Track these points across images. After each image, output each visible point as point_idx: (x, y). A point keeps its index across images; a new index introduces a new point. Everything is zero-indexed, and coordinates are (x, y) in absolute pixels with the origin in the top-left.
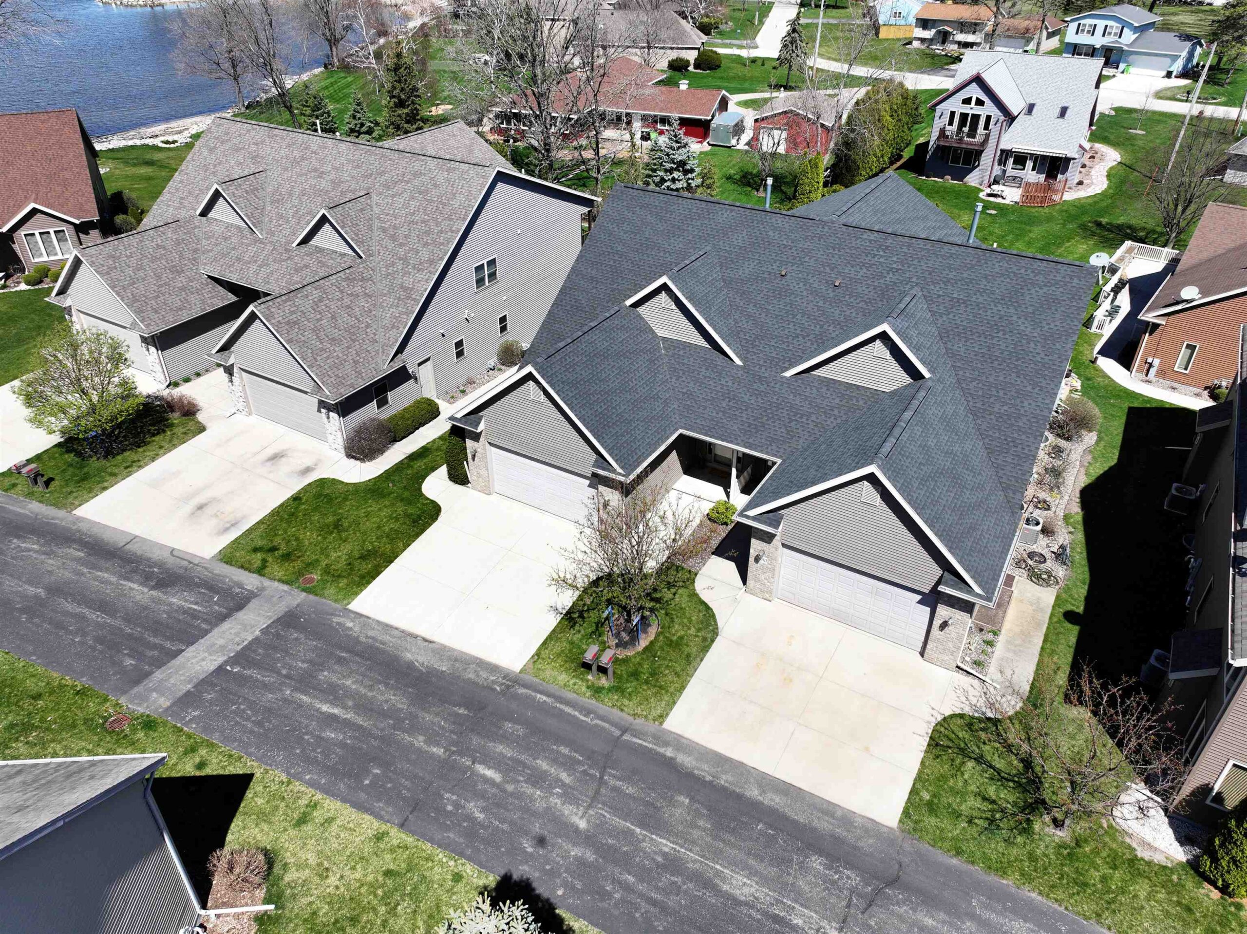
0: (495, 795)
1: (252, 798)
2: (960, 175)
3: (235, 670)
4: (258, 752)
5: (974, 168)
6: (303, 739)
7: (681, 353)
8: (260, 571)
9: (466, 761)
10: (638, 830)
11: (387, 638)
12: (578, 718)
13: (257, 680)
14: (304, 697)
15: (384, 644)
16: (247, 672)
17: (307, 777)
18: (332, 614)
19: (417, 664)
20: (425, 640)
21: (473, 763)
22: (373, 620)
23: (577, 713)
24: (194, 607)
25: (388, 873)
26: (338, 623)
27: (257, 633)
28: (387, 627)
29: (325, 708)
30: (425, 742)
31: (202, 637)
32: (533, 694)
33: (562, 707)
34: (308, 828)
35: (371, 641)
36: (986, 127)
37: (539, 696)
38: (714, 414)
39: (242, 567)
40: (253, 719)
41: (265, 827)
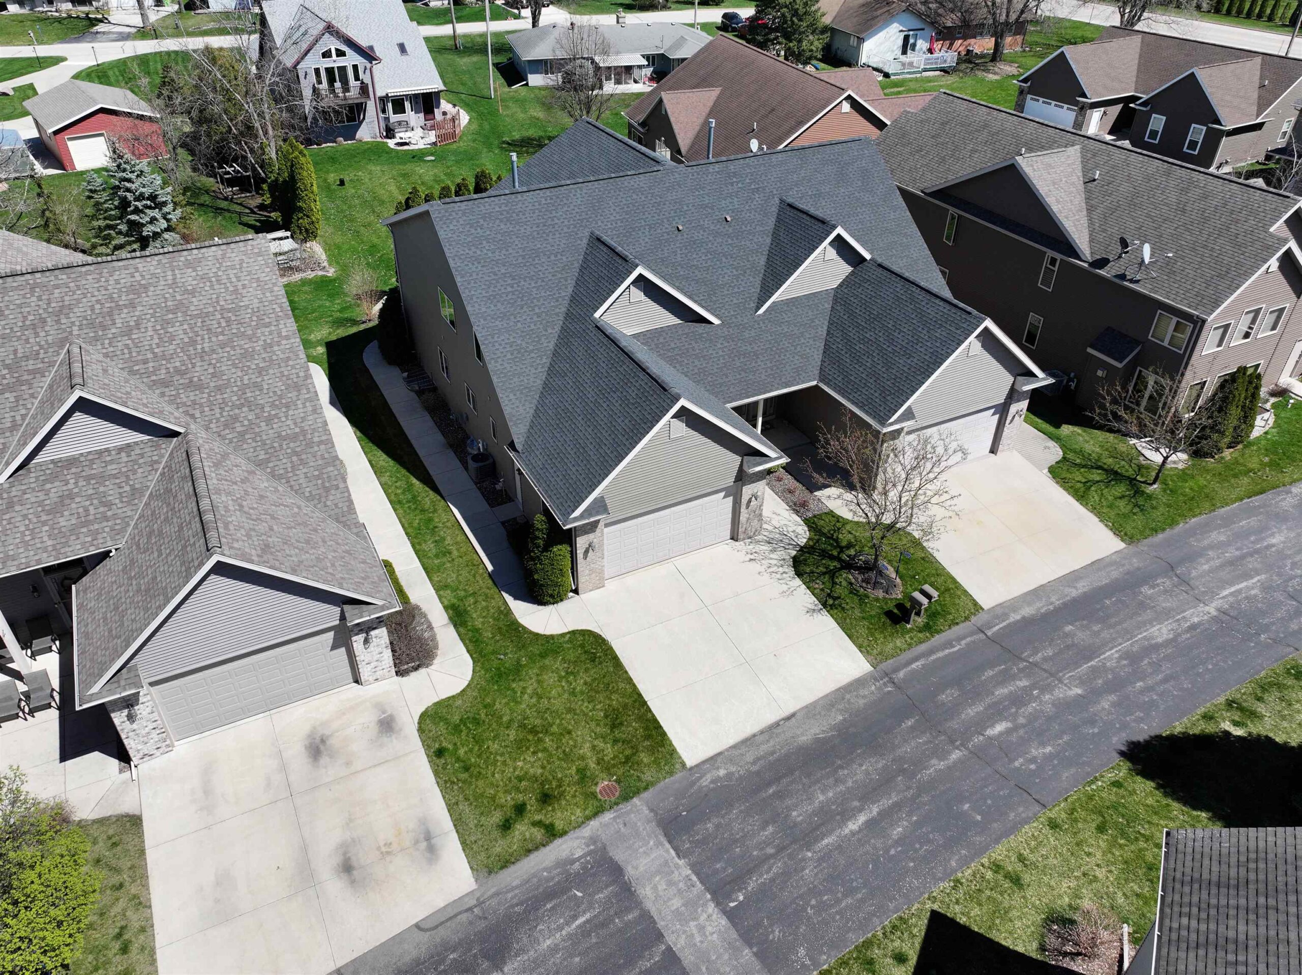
0: (1026, 733)
1: (969, 918)
2: (350, 134)
3: (741, 898)
4: (895, 899)
5: (361, 123)
6: (893, 855)
7: (661, 340)
8: (552, 833)
9: (978, 740)
10: (1092, 663)
11: (765, 748)
12: (953, 652)
13: (773, 880)
14: (825, 842)
15: (773, 753)
16: (752, 885)
17: (954, 864)
18: (693, 783)
19: (821, 736)
20: (788, 718)
21: (983, 735)
22: (727, 750)
23: (947, 651)
24: (578, 922)
25: (1101, 829)
26: (712, 782)
27: (681, 862)
28: (748, 742)
29: (853, 826)
30: (941, 760)
31: (655, 922)
32: (909, 669)
33: (933, 657)
34: (1026, 878)
35: (762, 762)
36: (357, 78)
37: (914, 666)
38: (738, 376)
39: (529, 851)
40: (840, 895)
41: (1014, 913)
